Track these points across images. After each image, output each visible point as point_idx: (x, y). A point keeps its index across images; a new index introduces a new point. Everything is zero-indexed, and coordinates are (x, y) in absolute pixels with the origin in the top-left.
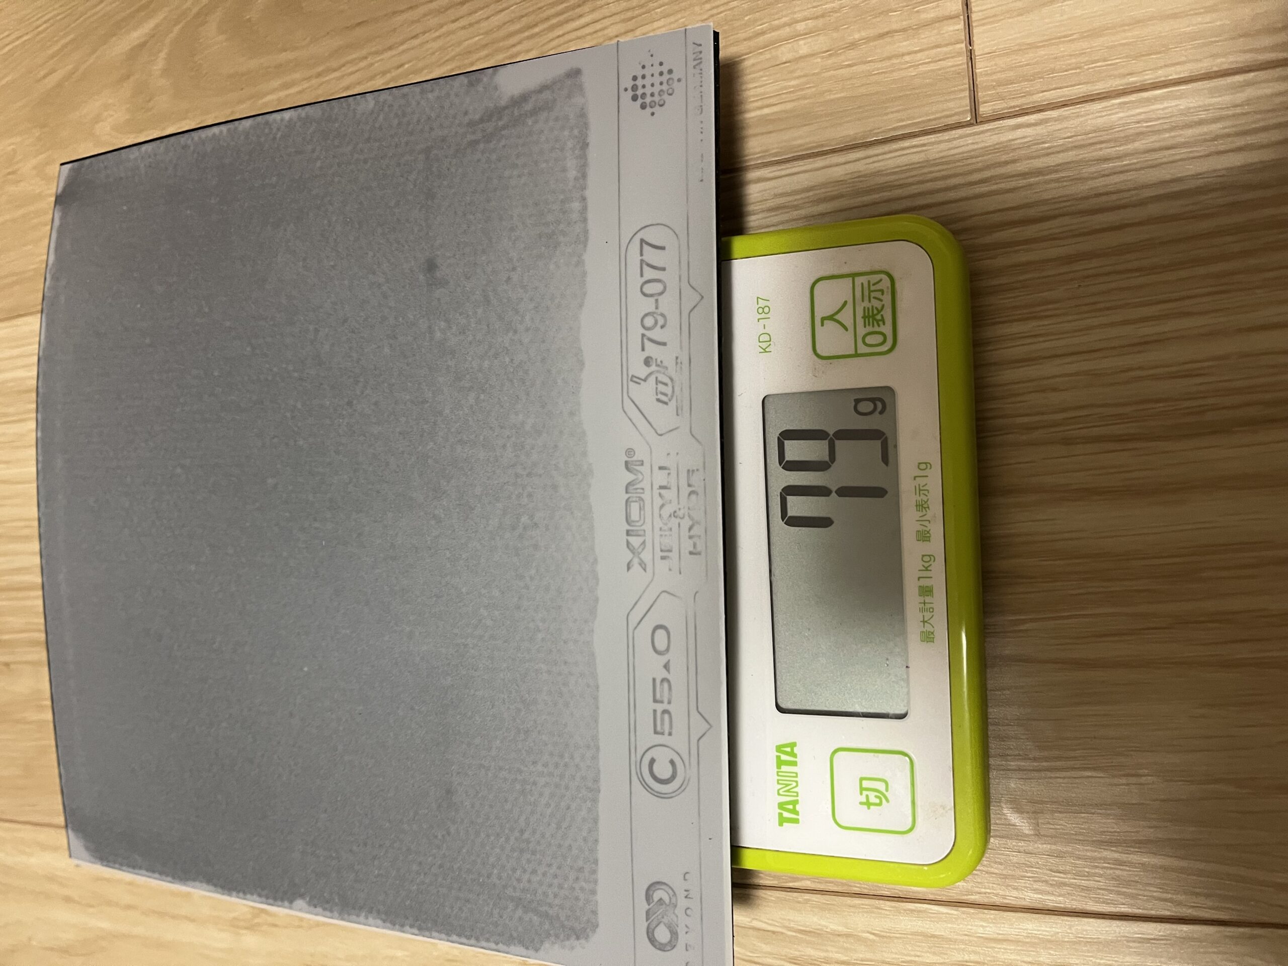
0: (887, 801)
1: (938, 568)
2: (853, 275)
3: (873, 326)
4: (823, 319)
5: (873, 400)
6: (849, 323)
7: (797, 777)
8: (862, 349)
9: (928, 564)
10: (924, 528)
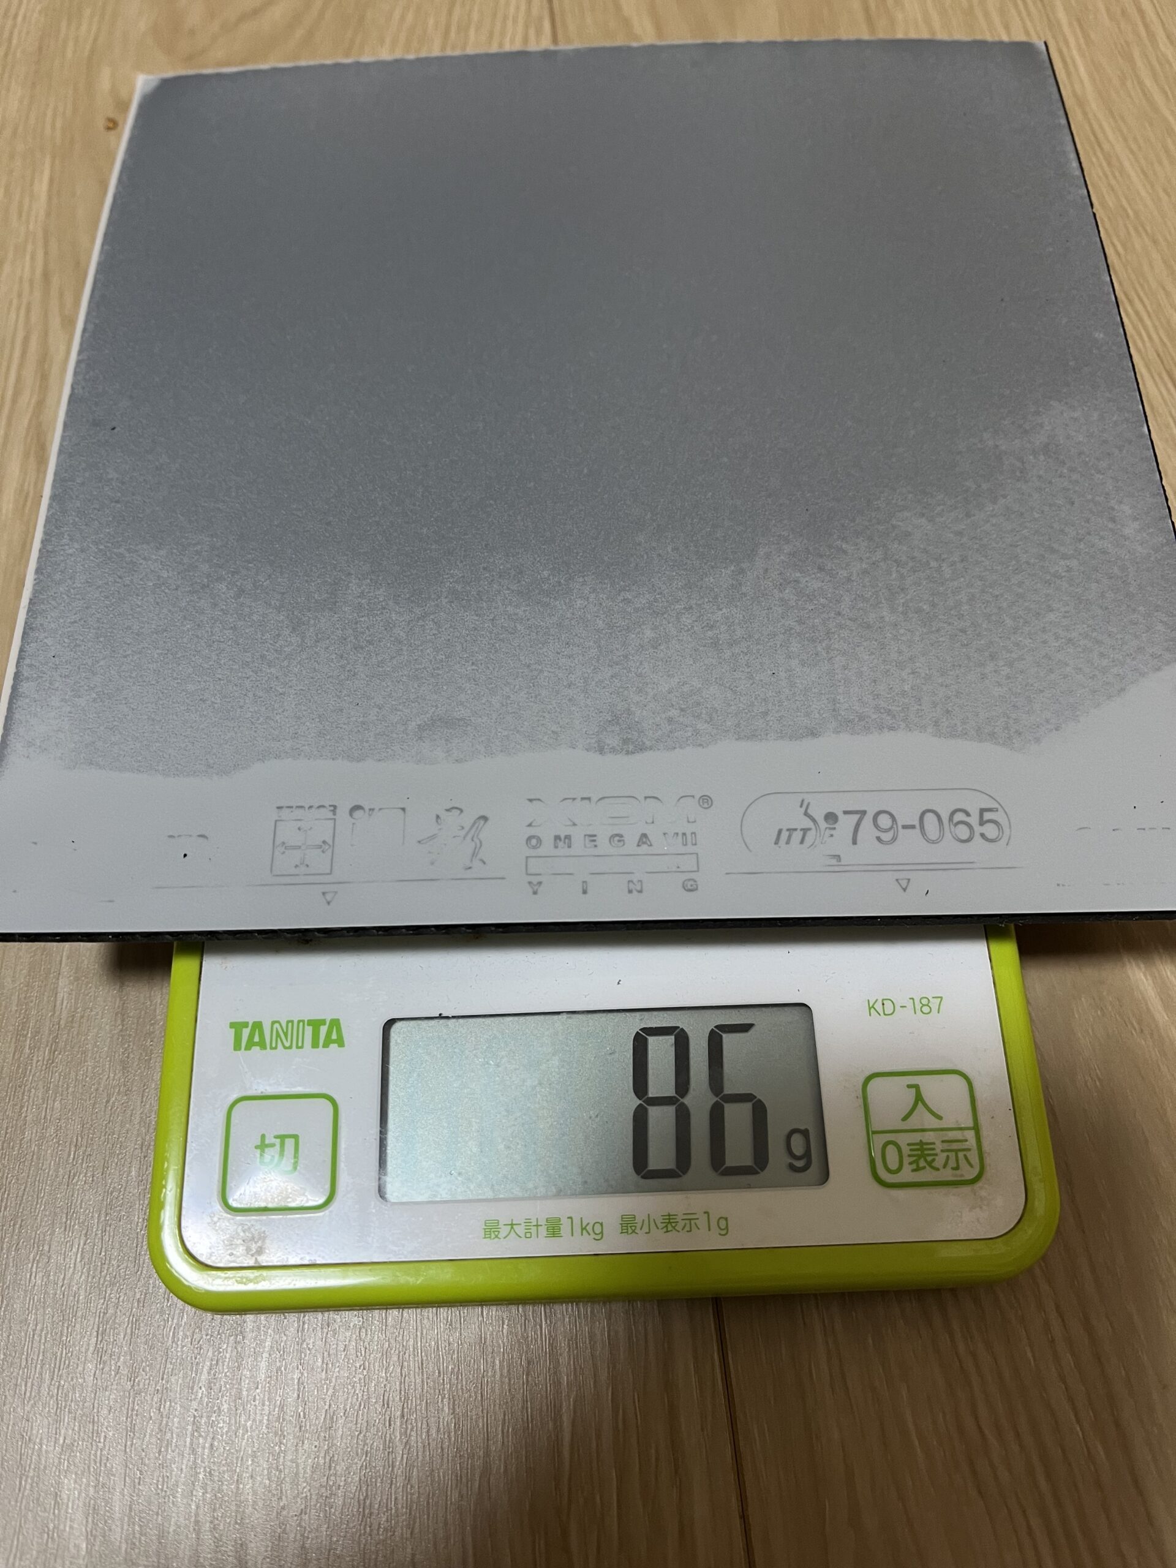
1: (585, 1245)
2: (976, 1128)
3: (909, 1156)
4: (917, 1087)
5: (807, 1154)
6: (913, 1122)
7: (298, 1047)
8: (878, 1142)
9: (591, 1231)
10: (639, 1226)
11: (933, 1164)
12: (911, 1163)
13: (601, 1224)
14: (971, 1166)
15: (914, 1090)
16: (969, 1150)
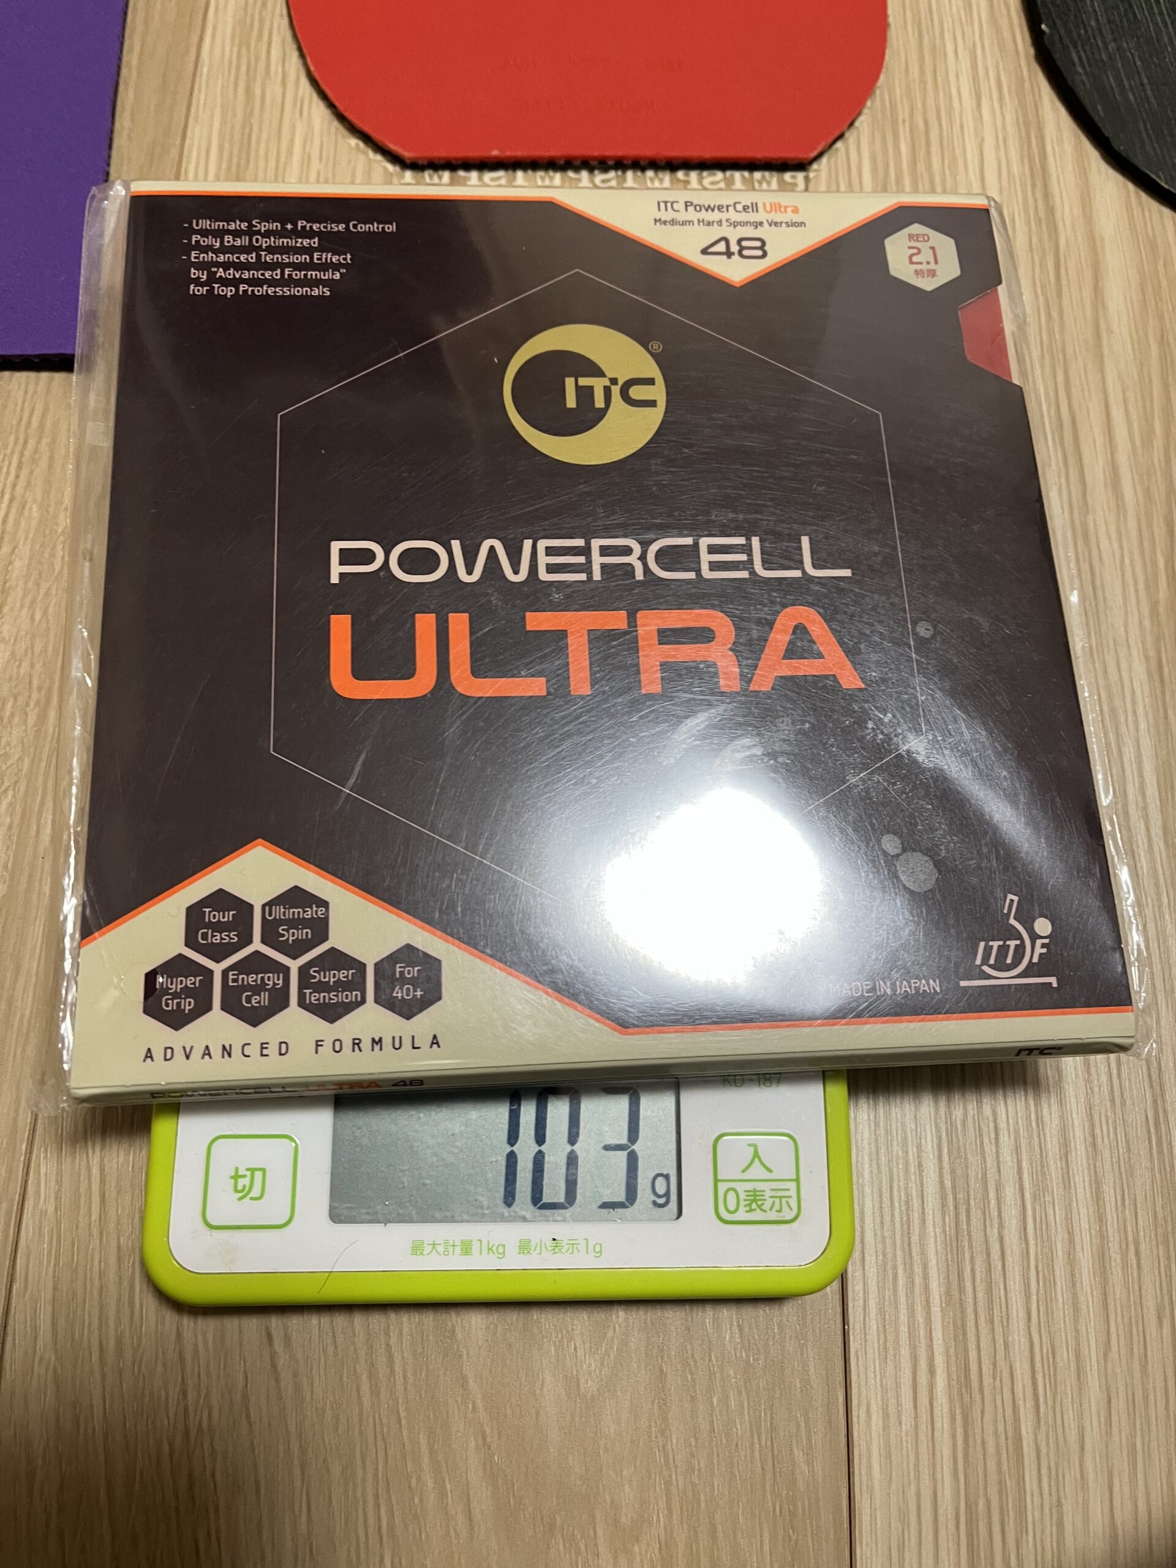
0: (240, 1199)
1: (489, 1262)
2: (797, 1180)
3: (745, 1200)
4: (755, 1146)
5: (667, 1194)
6: (747, 1175)
8: (722, 1187)
9: (495, 1251)
10: (533, 1248)
11: (763, 1207)
12: (746, 1206)
13: (504, 1246)
14: (791, 1209)
15: (752, 1149)
16: (790, 1197)
